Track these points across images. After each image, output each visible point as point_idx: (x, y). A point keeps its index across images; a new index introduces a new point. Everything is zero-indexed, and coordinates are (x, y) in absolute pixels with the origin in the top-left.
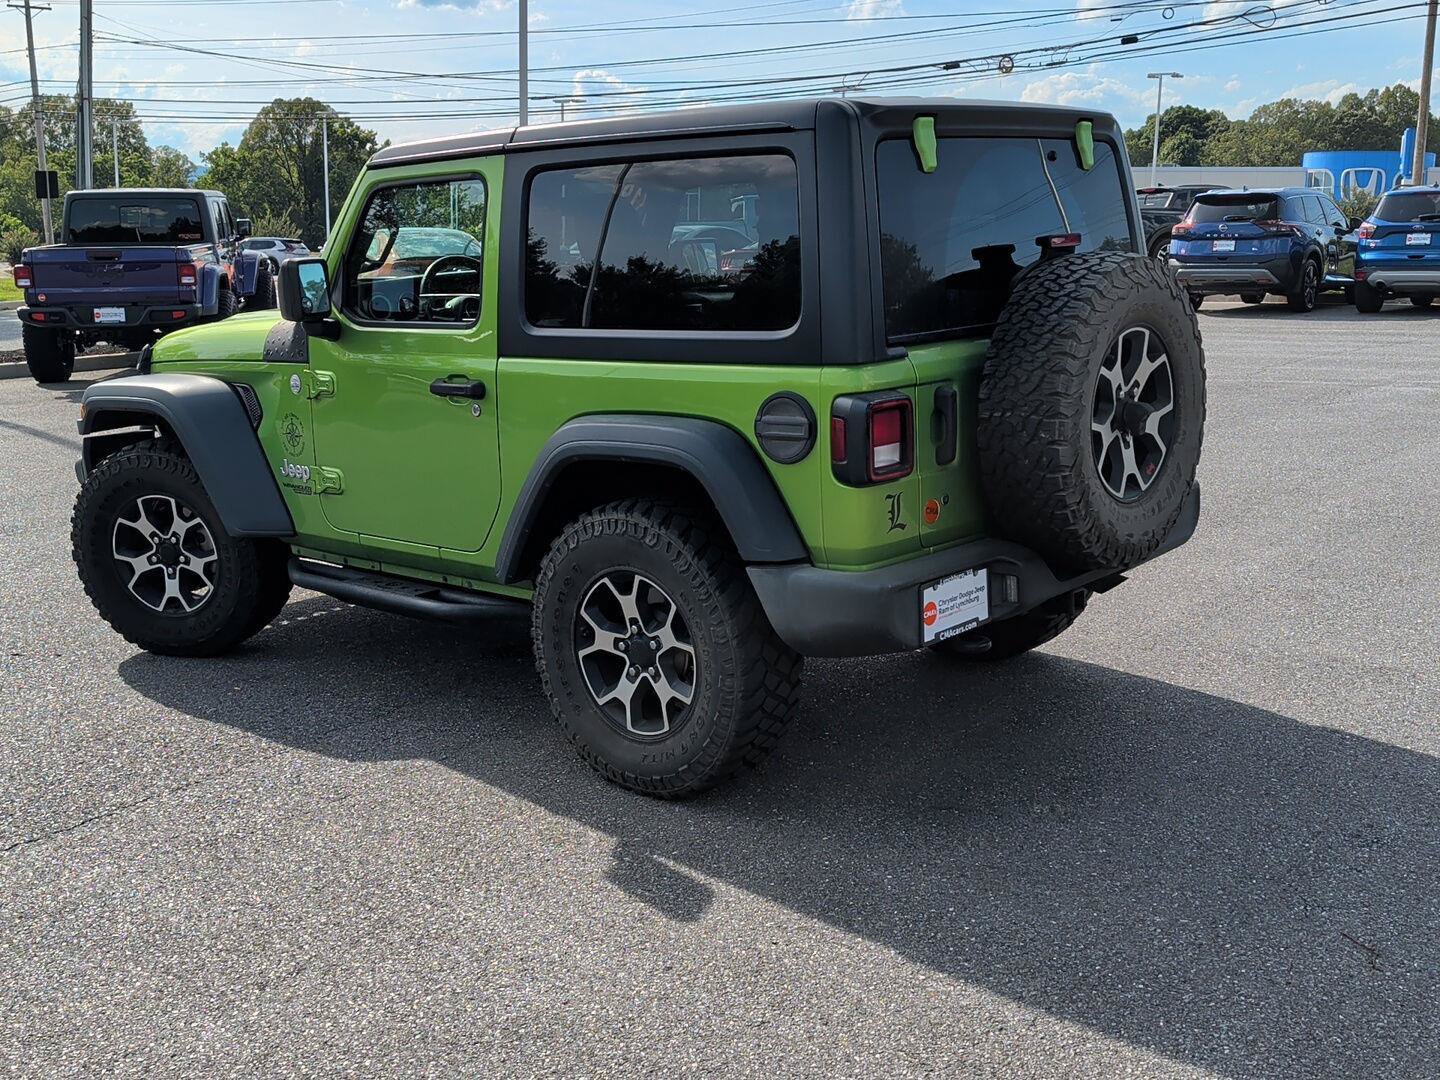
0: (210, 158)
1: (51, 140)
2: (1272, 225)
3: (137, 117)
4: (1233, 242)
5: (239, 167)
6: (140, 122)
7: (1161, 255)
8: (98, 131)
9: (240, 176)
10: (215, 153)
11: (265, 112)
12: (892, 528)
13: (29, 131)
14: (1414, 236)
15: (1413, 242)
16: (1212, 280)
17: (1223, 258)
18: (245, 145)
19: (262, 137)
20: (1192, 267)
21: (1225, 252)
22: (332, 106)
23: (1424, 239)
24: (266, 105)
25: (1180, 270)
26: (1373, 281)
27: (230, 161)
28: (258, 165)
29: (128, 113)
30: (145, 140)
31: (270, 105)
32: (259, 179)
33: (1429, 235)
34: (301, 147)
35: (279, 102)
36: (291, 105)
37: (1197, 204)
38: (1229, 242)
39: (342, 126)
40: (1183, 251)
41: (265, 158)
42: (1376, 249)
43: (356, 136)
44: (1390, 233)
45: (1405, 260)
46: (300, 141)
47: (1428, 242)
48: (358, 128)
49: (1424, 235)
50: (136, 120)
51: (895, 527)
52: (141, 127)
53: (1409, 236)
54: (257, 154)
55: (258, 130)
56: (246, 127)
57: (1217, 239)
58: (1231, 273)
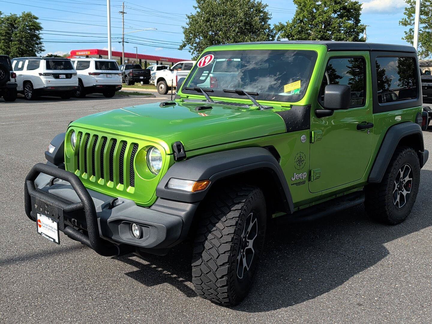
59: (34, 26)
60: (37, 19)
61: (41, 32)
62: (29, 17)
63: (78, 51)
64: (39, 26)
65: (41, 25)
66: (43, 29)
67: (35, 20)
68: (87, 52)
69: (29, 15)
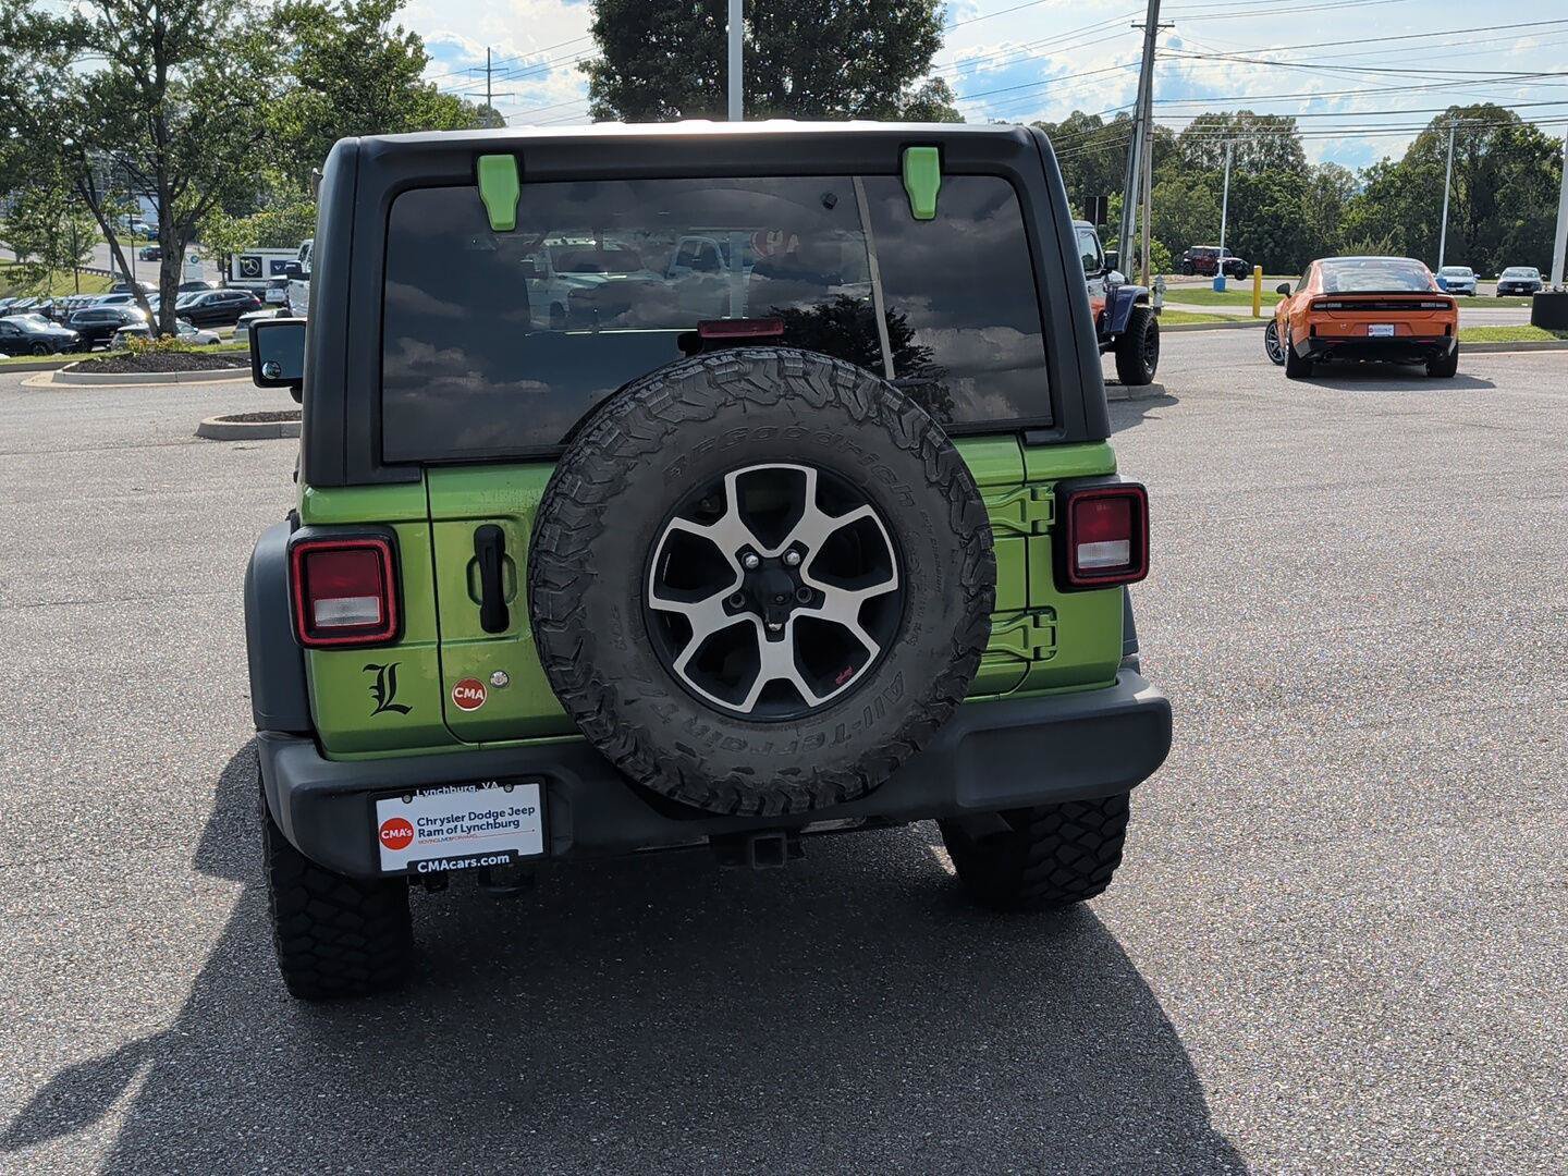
0: (1368, 175)
1: (1209, 160)
3: (1298, 133)
5: (1398, 184)
6: (1301, 138)
8: (1256, 149)
9: (1398, 194)
10: (1374, 169)
11: (1438, 120)
12: (378, 710)
13: (1189, 152)
18: (1410, 158)
19: (1430, 150)
22: (1517, 111)
24: (1439, 114)
27: (1388, 178)
28: (1421, 181)
29: (1289, 129)
30: (1304, 157)
31: (1444, 113)
32: (1419, 198)
34: (1473, 159)
35: (1455, 110)
36: (1468, 112)
39: (1523, 133)
41: (1430, 174)
43: (1538, 145)
46: (1473, 154)
48: (1542, 135)
50: (1297, 136)
51: (386, 708)
52: (1302, 144)
54: (1421, 169)
55: (1428, 142)
56: (1414, 139)
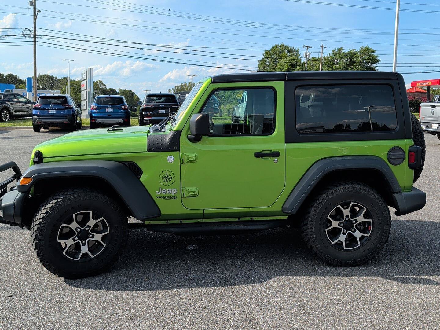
2: (67, 106)
4: (55, 111)
7: (3, 115)
14: (108, 109)
15: (108, 111)
16: (50, 122)
17: (52, 115)
20: (41, 118)
21: (53, 114)
23: (111, 110)
25: (38, 119)
26: (98, 122)
33: (112, 109)
37: (40, 99)
38: (53, 110)
40: (38, 113)
42: (97, 113)
44: (101, 108)
45: (106, 116)
47: (112, 111)
49: (111, 109)
53: (107, 109)
57: (50, 110)
58: (56, 120)
59: (370, 59)
60: (374, 52)
61: (378, 65)
62: (367, 51)
63: (419, 82)
64: (377, 59)
65: (379, 58)
66: (380, 62)
67: (373, 53)
68: (428, 83)
69: (367, 49)
